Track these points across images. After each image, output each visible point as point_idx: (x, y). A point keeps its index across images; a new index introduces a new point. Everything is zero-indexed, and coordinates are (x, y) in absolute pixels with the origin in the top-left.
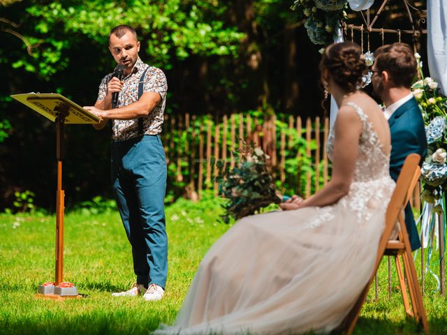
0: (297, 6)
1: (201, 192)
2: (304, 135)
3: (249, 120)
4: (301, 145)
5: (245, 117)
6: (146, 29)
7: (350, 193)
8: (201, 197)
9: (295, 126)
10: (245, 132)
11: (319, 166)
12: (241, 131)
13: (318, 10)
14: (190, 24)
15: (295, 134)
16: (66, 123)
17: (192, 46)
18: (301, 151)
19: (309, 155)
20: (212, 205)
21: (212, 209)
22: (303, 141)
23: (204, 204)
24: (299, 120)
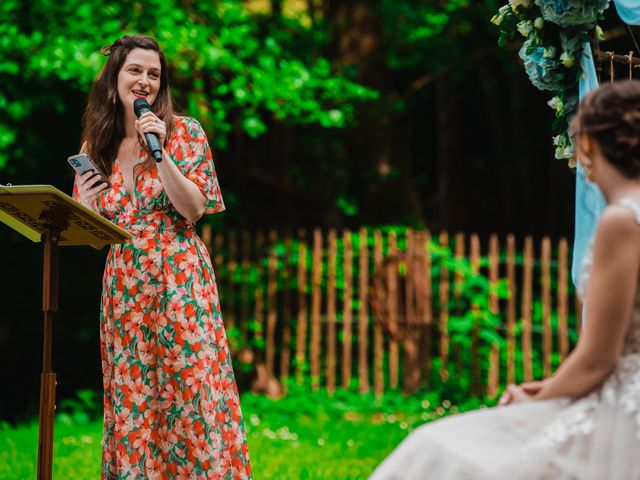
0: (505, 17)
1: (286, 380)
2: (484, 271)
3: (378, 241)
4: (477, 289)
5: (371, 235)
6: (182, 71)
7: (622, 375)
8: (286, 390)
9: (467, 253)
10: (371, 263)
11: (513, 329)
12: (364, 262)
13: (546, 24)
14: (267, 62)
15: (467, 269)
16: (61, 244)
17: (273, 106)
18: (478, 301)
19: (494, 310)
20: (308, 405)
21: (308, 413)
22: (482, 281)
23: (292, 404)
24: (475, 242)
